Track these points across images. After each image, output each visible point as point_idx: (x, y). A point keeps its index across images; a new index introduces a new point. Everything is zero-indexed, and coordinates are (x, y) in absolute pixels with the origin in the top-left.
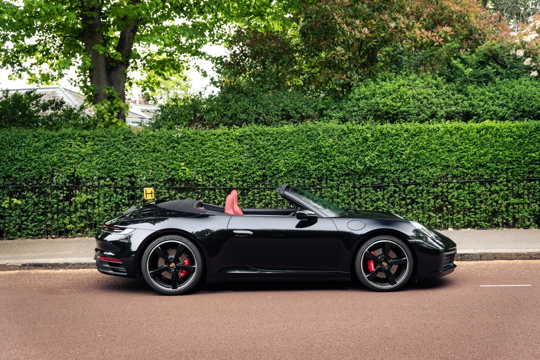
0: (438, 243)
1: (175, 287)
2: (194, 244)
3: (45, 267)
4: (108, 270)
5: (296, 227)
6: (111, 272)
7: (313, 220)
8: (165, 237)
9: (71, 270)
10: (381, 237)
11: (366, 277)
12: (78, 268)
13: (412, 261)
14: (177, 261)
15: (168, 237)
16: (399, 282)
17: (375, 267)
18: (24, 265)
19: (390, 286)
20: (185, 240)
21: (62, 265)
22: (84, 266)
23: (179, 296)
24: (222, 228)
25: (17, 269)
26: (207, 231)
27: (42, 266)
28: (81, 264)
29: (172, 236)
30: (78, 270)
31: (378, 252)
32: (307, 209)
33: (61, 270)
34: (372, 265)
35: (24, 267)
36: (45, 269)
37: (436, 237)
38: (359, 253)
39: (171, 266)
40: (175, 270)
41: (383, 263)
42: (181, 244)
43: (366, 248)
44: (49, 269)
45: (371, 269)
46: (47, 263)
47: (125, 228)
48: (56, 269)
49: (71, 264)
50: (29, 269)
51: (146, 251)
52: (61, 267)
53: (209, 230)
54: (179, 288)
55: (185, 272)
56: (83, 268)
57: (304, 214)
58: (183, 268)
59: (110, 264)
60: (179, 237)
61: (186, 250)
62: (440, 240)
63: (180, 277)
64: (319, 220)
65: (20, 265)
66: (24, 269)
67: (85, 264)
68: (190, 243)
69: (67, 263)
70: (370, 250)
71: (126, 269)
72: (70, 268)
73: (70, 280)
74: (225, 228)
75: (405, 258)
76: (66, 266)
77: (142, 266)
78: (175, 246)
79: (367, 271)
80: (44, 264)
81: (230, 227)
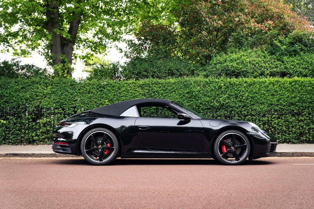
0: (265, 136)
1: (101, 160)
2: (114, 134)
3: (20, 156)
4: (60, 150)
5: (177, 125)
7: (188, 120)
8: (96, 129)
9: (36, 158)
10: (231, 131)
11: (221, 155)
12: (41, 157)
13: (250, 146)
14: (103, 144)
15: (98, 129)
16: (241, 159)
17: (226, 149)
18: (7, 154)
19: (236, 162)
20: (108, 131)
21: (30, 155)
22: (44, 156)
24: (131, 125)
25: (2, 157)
26: (123, 127)
27: (18, 155)
28: (42, 154)
29: (100, 129)
30: (40, 158)
31: (229, 141)
32: (183, 113)
33: (30, 158)
35: (7, 156)
36: (20, 157)
37: (264, 133)
38: (217, 141)
39: (99, 147)
40: (101, 150)
41: (231, 147)
42: (106, 134)
43: (221, 138)
44: (22, 157)
45: (224, 151)
46: (21, 154)
47: (71, 124)
48: (26, 157)
49: (36, 154)
50: (9, 157)
51: (84, 138)
52: (30, 156)
53: (124, 126)
54: (104, 161)
55: (108, 151)
56: (44, 157)
57: (183, 115)
58: (107, 148)
59: (61, 146)
60: (105, 129)
61: (109, 137)
62: (267, 134)
63: (104, 155)
64: (191, 121)
65: (4, 154)
66: (7, 157)
67: (45, 154)
68: (111, 133)
69: (34, 154)
70: (224, 139)
71: (71, 149)
72: (36, 157)
73: (35, 161)
74: (133, 125)
75: (245, 144)
76: (33, 155)
77: (81, 147)
78: (101, 135)
79: (221, 152)
80: (19, 154)
81: (136, 124)
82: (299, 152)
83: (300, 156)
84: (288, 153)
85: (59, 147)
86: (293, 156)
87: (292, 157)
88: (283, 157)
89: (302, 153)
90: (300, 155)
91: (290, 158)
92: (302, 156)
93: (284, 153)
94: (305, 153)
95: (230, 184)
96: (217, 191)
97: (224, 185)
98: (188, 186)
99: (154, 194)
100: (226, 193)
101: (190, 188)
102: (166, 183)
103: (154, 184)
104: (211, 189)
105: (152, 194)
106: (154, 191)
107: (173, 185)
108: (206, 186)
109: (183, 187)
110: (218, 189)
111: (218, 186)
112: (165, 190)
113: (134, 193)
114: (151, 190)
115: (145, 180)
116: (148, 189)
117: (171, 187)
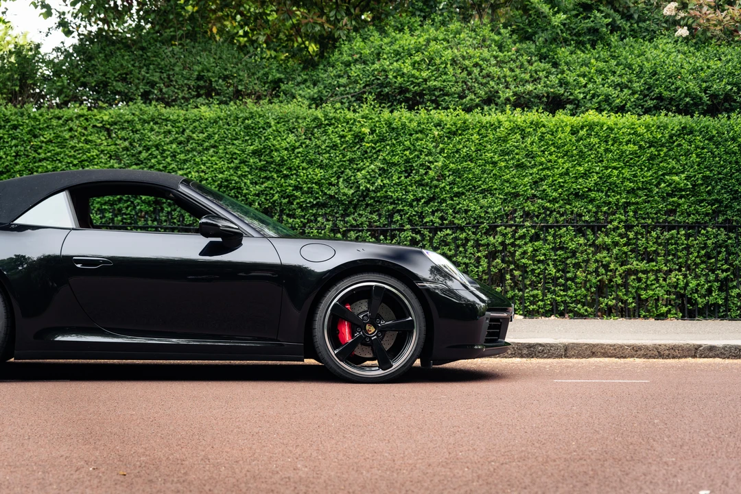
0: (472, 292)
5: (201, 254)
7: (233, 240)
10: (372, 276)
11: (333, 353)
13: (423, 324)
16: (397, 364)
17: (352, 334)
19: (380, 372)
24: (47, 254)
26: (20, 259)
31: (361, 308)
32: (219, 217)
34: (347, 330)
37: (470, 282)
38: (322, 306)
41: (367, 327)
43: (334, 297)
45: (345, 339)
53: (24, 257)
57: (216, 225)
62: (477, 289)
64: (245, 241)
70: (344, 300)
74: (55, 251)
75: (410, 318)
79: (336, 341)
81: (67, 252)
82: (586, 344)
83: (589, 357)
84: (551, 346)
86: (566, 356)
87: (564, 360)
88: (537, 357)
89: (594, 346)
90: (588, 352)
91: (557, 360)
92: (593, 355)
93: (540, 345)
94: (601, 346)
95: (333, 442)
96: (282, 463)
97: (311, 445)
98: (200, 448)
99: (78, 472)
100: (306, 469)
101: (203, 453)
102: (132, 440)
103: (93, 442)
104: (265, 458)
105: (72, 472)
106: (82, 463)
107: (154, 444)
108: (254, 447)
109: (183, 450)
110: (289, 457)
111: (291, 448)
112: (120, 461)
113: (17, 469)
114: (74, 460)
115: (70, 430)
116: (66, 458)
117: (143, 450)
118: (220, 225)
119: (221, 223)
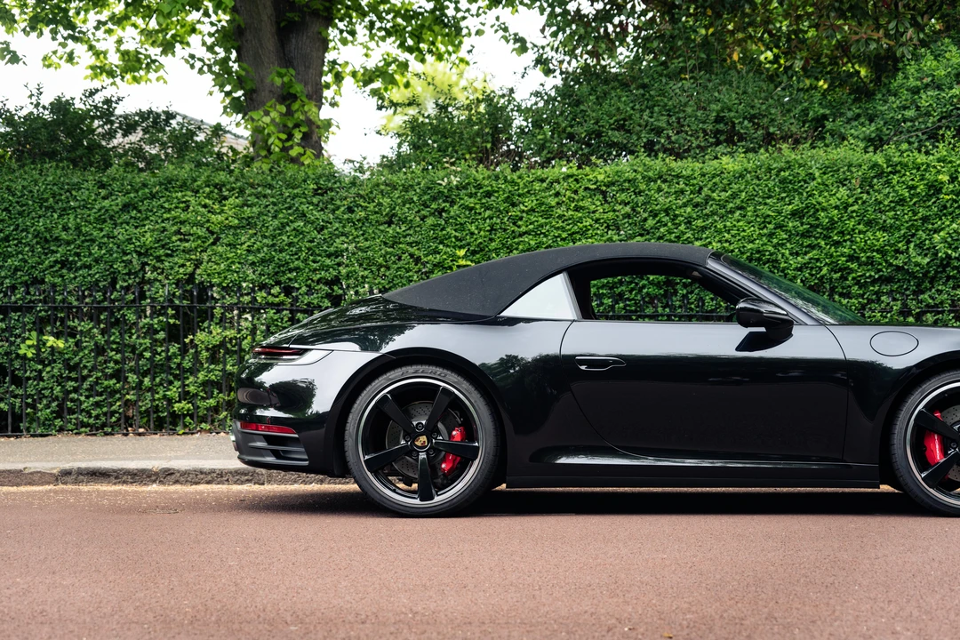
1: (425, 495)
2: (476, 389)
3: (116, 478)
4: (263, 456)
5: (738, 349)
6: (271, 459)
7: (780, 330)
8: (404, 369)
9: (178, 487)
11: (920, 476)
12: (197, 483)
14: (432, 432)
15: (411, 370)
17: (944, 452)
18: (66, 473)
20: (453, 377)
21: (156, 474)
22: (209, 478)
23: (438, 520)
24: (544, 353)
25: (49, 483)
26: (510, 361)
27: (109, 476)
28: (202, 473)
29: (420, 368)
30: (194, 486)
31: (956, 416)
32: (760, 300)
33: (154, 485)
34: (937, 447)
35: (65, 478)
36: (115, 484)
38: (903, 415)
39: (418, 443)
40: (428, 455)
42: (444, 389)
43: (919, 402)
44: (125, 482)
45: (935, 458)
46: (120, 470)
47: (307, 350)
48: (141, 483)
49: (178, 471)
50: (76, 482)
51: (356, 406)
52: (153, 478)
53: (516, 357)
54: (437, 499)
55: (454, 461)
56: (208, 483)
57: (758, 311)
58: (452, 448)
59: (268, 439)
60: (439, 370)
61: (456, 403)
63: (440, 474)
64: (796, 330)
65: (55, 471)
66: (65, 483)
67: (213, 471)
68: (465, 385)
69: (169, 470)
70: (933, 406)
71: (307, 452)
72: (177, 482)
73: (173, 499)
74: (551, 349)
76: (166, 475)
77: (346, 443)
78: (425, 393)
79: (923, 461)
80: (114, 471)
81: (568, 349)
85: (259, 444)
95: (938, 597)
96: (874, 624)
97: (908, 601)
98: (760, 603)
99: (610, 634)
100: (909, 633)
101: (766, 610)
102: (670, 591)
103: (621, 594)
104: (850, 617)
105: (603, 633)
106: (614, 621)
107: (700, 598)
108: (832, 602)
109: (739, 605)
110: (882, 617)
111: (882, 605)
112: (660, 619)
113: (533, 628)
114: (603, 618)
115: (588, 578)
116: (592, 614)
117: (686, 606)
118: (763, 310)
119: (765, 308)
